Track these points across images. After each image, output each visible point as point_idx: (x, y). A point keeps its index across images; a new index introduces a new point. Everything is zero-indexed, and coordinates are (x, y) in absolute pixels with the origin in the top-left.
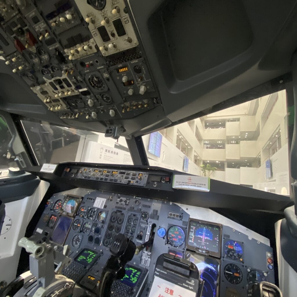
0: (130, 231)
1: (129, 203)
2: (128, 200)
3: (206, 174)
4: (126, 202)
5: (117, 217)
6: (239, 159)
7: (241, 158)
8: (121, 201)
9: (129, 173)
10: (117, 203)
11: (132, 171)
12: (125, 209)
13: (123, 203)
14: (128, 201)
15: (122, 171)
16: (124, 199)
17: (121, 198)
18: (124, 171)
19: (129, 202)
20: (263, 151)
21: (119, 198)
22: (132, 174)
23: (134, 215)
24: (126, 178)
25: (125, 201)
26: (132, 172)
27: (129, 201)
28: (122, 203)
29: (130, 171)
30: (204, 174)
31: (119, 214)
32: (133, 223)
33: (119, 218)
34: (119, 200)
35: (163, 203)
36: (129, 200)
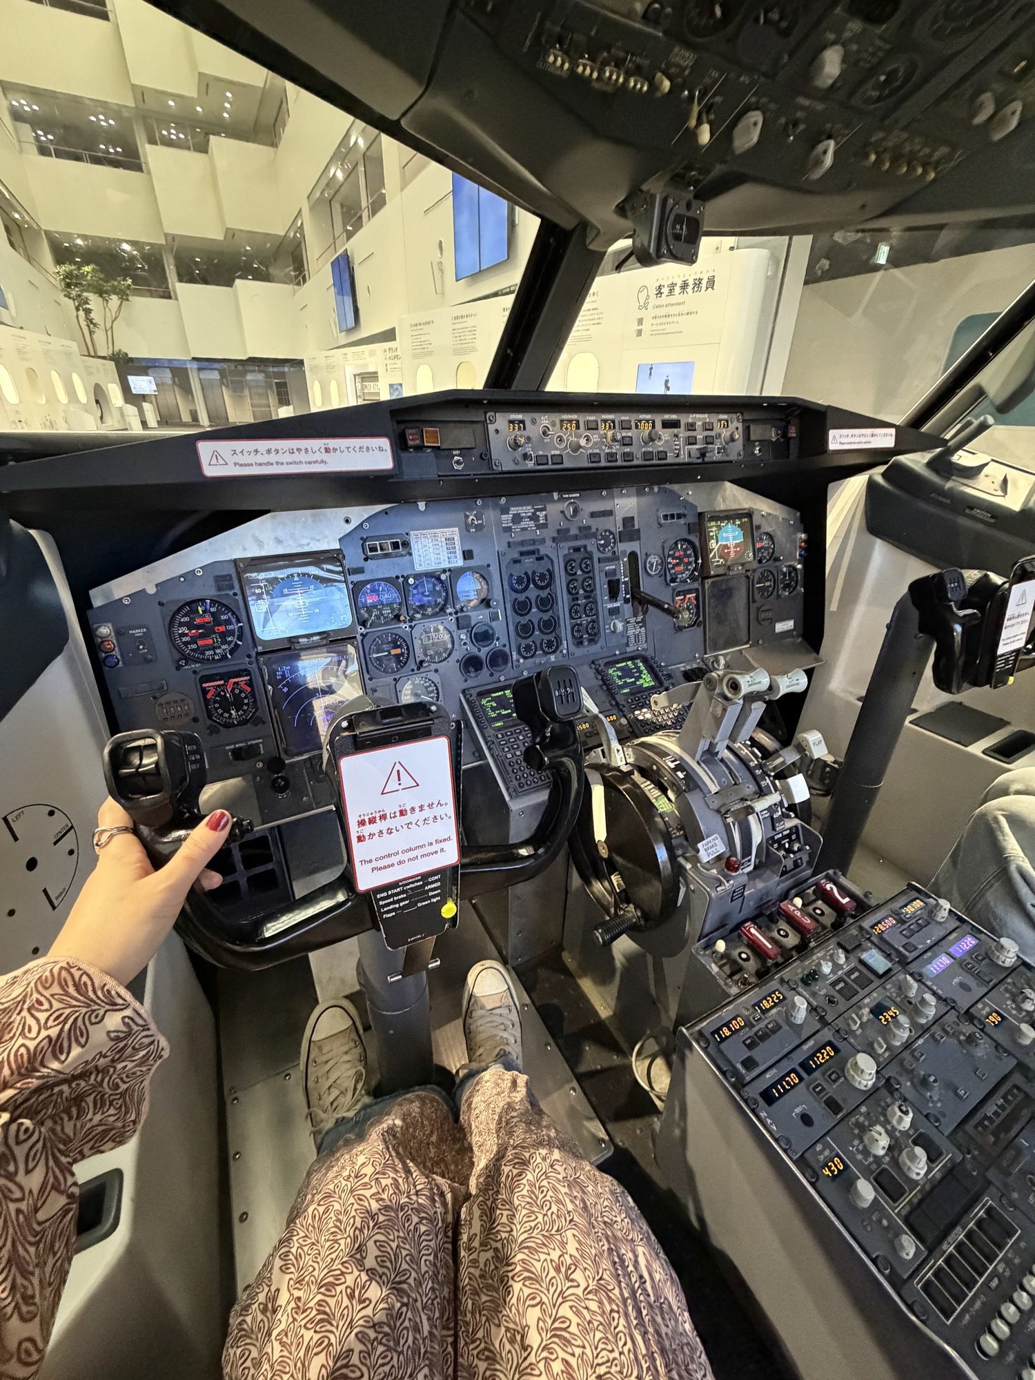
0: (581, 592)
1: (546, 519)
2: (541, 510)
3: (92, 315)
4: (534, 517)
5: (526, 573)
6: (219, 236)
7: (231, 233)
8: (517, 519)
9: (690, 421)
10: (508, 530)
11: (698, 416)
12: (543, 541)
13: (527, 523)
14: (541, 514)
15: (667, 417)
16: (526, 510)
17: (514, 510)
18: (674, 417)
19: (546, 516)
20: (312, 209)
21: (505, 511)
22: (699, 423)
23: (577, 550)
24: (691, 441)
25: (531, 518)
26: (700, 419)
27: (544, 513)
28: (523, 525)
29: (693, 413)
30: (81, 313)
31: (528, 561)
32: (582, 570)
33: (534, 573)
34: (506, 518)
35: (640, 493)
36: (544, 509)
